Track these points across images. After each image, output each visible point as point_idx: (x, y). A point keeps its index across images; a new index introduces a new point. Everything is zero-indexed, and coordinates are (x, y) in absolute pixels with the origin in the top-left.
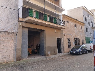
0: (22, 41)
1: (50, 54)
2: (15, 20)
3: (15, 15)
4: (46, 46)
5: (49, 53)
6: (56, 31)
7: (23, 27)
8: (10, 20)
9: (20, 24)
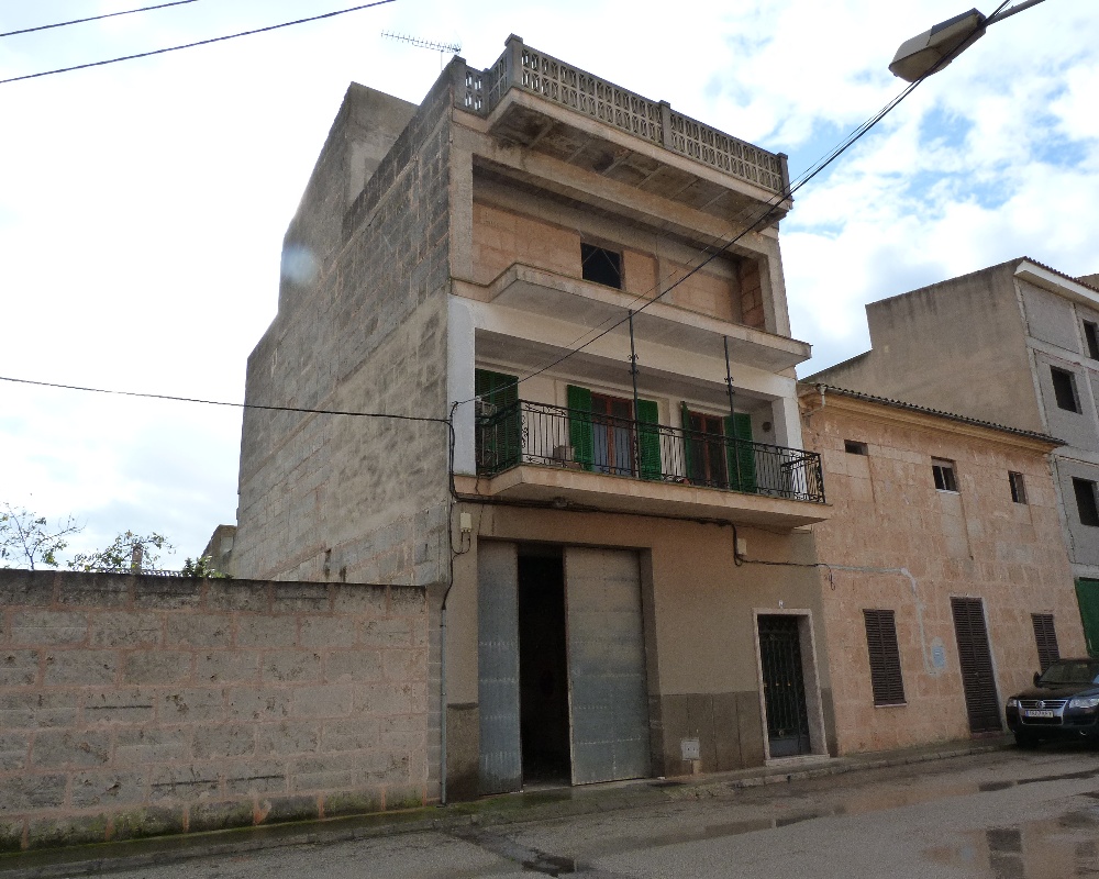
0: (482, 653)
1: (697, 765)
2: (427, 492)
3: (426, 452)
4: (663, 691)
5: (691, 749)
6: (742, 548)
7: (483, 541)
8: (390, 485)
9: (466, 520)
